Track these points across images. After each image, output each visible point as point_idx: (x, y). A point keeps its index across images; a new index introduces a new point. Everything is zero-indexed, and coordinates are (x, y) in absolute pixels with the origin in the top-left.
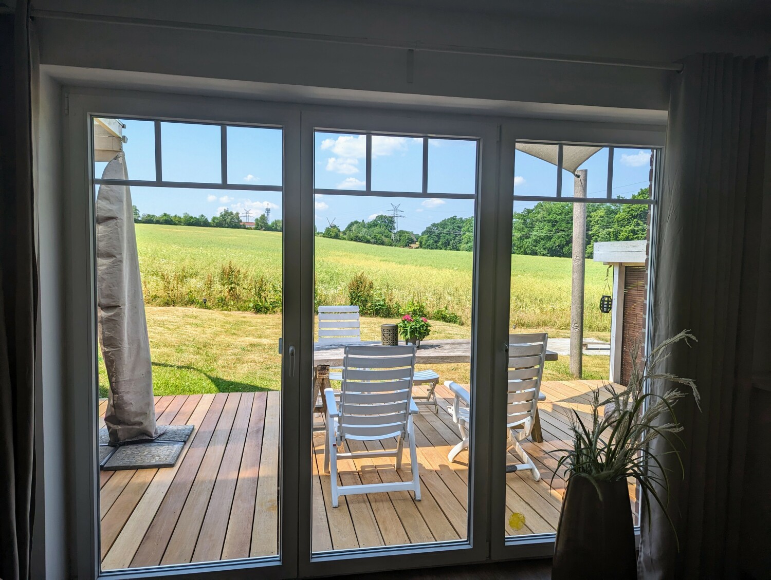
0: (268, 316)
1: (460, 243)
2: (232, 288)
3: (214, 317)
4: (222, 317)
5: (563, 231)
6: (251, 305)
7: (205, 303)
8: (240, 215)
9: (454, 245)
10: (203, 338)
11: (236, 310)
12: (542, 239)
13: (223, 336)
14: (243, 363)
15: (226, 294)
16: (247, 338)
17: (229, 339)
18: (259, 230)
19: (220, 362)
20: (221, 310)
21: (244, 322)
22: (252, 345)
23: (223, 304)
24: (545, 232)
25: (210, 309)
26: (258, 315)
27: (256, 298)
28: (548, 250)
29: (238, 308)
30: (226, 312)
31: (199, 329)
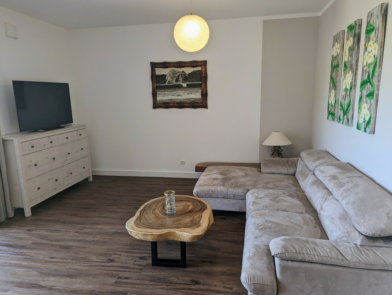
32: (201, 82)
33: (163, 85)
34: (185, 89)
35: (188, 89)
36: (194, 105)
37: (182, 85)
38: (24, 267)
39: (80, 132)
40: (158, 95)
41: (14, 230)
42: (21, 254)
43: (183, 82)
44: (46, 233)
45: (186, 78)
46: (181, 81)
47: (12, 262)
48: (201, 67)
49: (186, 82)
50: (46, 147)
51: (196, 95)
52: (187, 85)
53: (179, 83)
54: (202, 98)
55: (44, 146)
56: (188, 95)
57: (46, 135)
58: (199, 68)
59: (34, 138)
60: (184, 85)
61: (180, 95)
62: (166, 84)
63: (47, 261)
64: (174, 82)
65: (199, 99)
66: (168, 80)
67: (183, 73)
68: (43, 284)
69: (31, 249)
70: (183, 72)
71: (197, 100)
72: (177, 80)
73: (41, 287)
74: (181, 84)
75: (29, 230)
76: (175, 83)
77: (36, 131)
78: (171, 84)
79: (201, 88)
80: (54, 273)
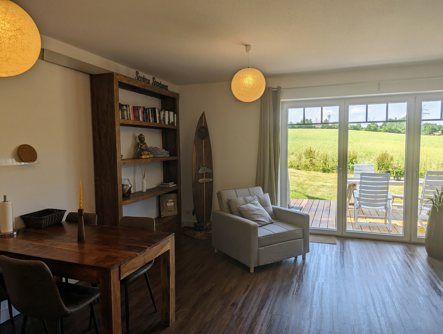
0: (329, 174)
2: (311, 160)
3: (303, 173)
4: (306, 173)
6: (321, 168)
7: (298, 167)
8: (312, 121)
10: (299, 181)
11: (313, 171)
13: (308, 181)
14: (319, 191)
15: (308, 163)
16: (320, 183)
17: (311, 183)
18: (324, 128)
19: (308, 190)
20: (306, 171)
21: (318, 176)
22: (322, 185)
23: (306, 168)
25: (300, 170)
26: (324, 174)
27: (324, 165)
29: (314, 169)
30: (308, 172)
31: (297, 178)
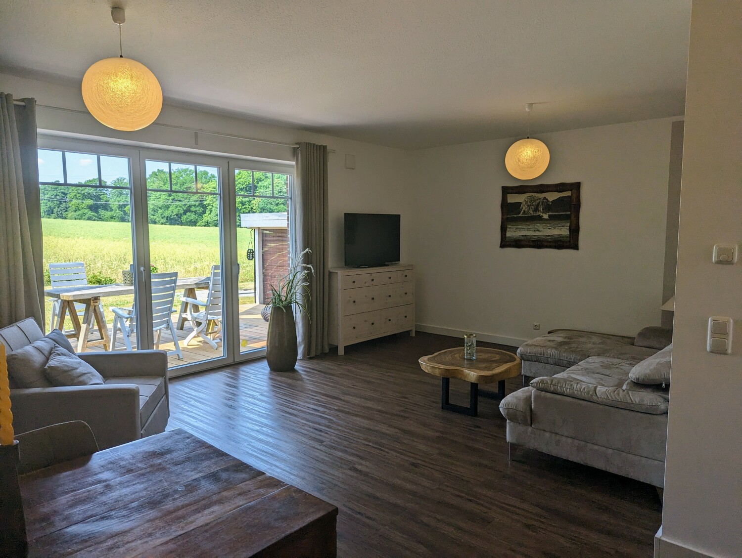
1: (66, 211)
5: (180, 200)
9: (59, 213)
12: (160, 208)
24: (162, 201)
28: (167, 219)
32: (569, 213)
33: (515, 216)
34: (546, 222)
35: (551, 222)
36: (558, 244)
37: (543, 216)
38: (331, 386)
39: (406, 273)
40: (508, 230)
41: (327, 363)
42: (330, 378)
43: (543, 213)
44: (354, 369)
45: (548, 207)
46: (542, 211)
47: (322, 382)
48: (570, 192)
49: (548, 212)
50: (367, 285)
51: (562, 231)
52: (549, 216)
53: (538, 213)
54: (570, 235)
55: (365, 283)
56: (549, 230)
57: (368, 272)
58: (568, 194)
59: (357, 273)
60: (546, 216)
61: (538, 230)
62: (520, 215)
63: (349, 387)
64: (531, 212)
65: (565, 236)
66: (523, 209)
67: (545, 201)
68: (343, 398)
69: (338, 377)
70: (545, 198)
71: (563, 237)
72: (536, 210)
73: (341, 399)
74: (542, 214)
75: (339, 365)
76: (533, 213)
77: (359, 267)
78: (526, 214)
79: (569, 221)
80: (353, 394)
